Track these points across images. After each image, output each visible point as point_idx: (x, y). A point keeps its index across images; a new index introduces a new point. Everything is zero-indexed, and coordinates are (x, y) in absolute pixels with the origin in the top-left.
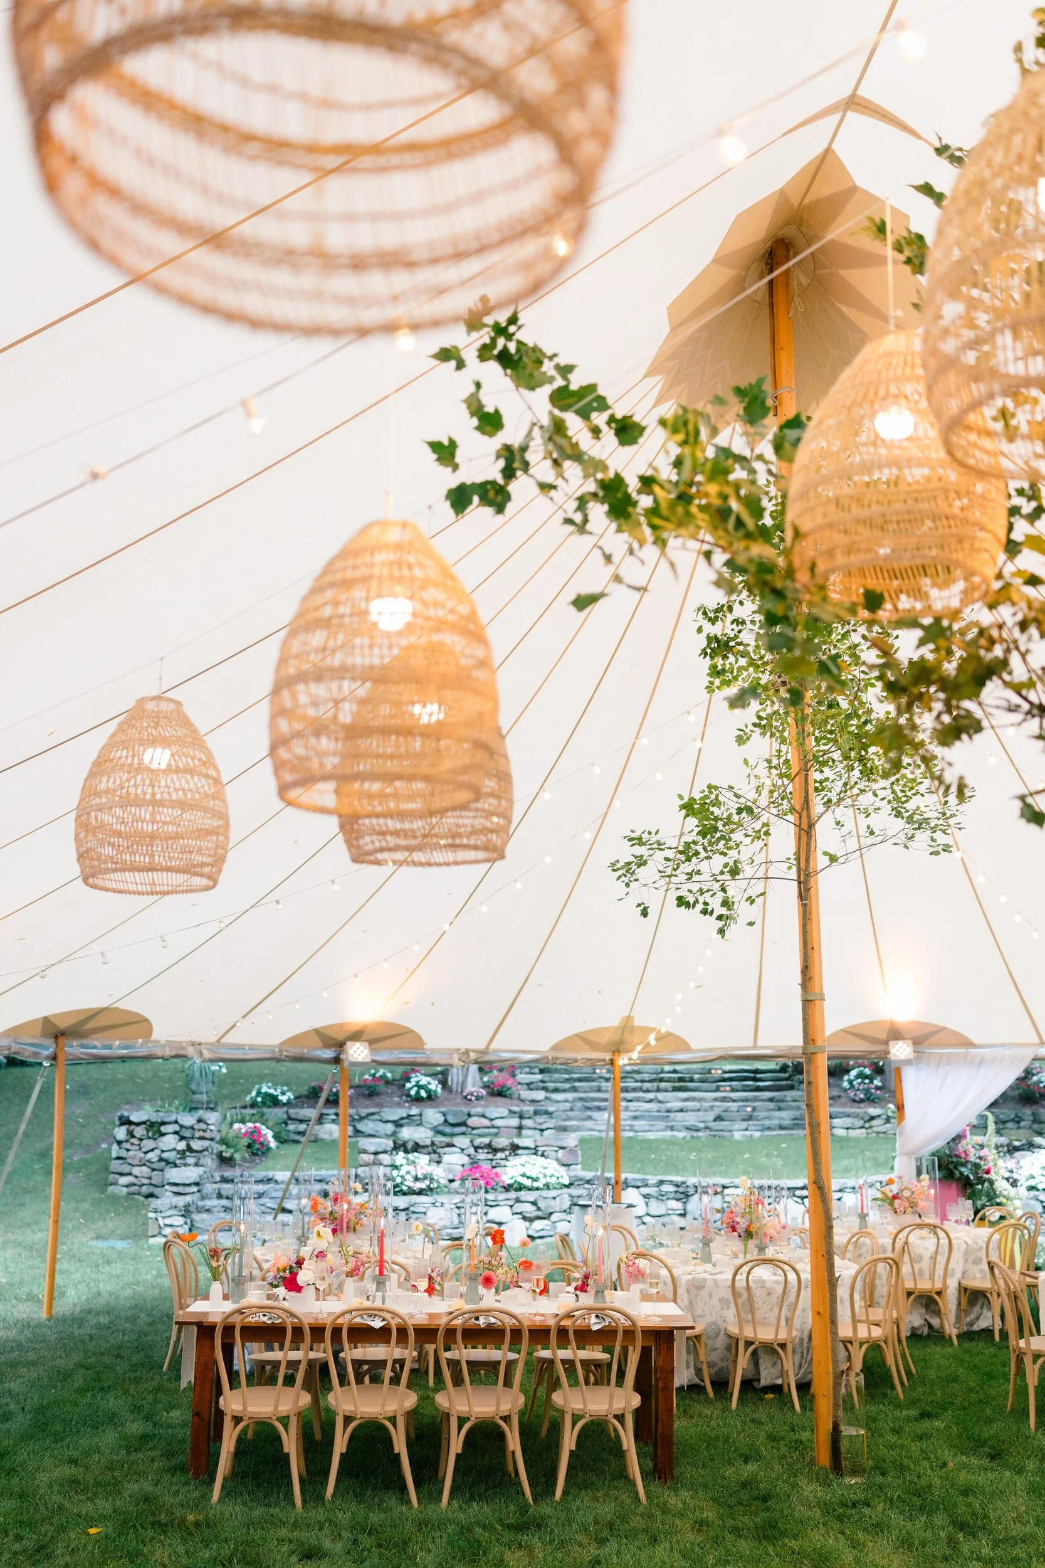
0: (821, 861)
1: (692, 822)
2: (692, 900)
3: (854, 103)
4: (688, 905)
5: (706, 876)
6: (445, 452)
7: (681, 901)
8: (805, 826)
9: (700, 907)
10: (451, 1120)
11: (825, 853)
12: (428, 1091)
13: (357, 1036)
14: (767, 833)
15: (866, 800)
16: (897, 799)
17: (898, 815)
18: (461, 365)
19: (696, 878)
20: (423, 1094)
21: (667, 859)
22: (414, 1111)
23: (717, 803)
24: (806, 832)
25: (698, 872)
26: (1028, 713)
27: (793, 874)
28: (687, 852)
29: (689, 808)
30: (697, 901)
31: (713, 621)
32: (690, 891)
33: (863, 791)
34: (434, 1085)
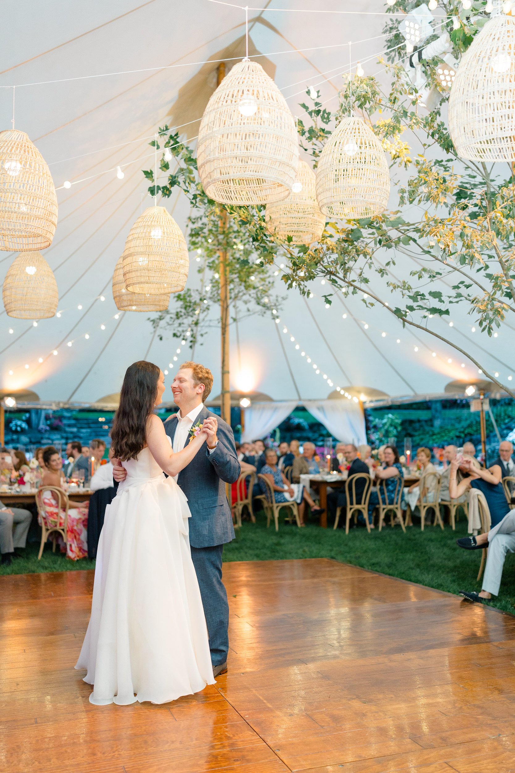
0: (230, 321)
1: (180, 303)
2: (178, 334)
3: (259, 19)
4: (177, 336)
5: (186, 325)
6: (149, 174)
7: (175, 335)
8: (225, 306)
9: (182, 337)
10: (33, 440)
11: (232, 318)
12: (22, 428)
13: (9, 395)
14: (208, 309)
15: (246, 297)
16: (258, 298)
17: (258, 304)
18: (158, 147)
19: (182, 325)
20: (19, 429)
21: (171, 318)
22: (15, 437)
23: (190, 296)
24: (225, 309)
25: (183, 323)
26: (327, 273)
27: (220, 325)
28: (178, 316)
29: (179, 297)
30: (181, 335)
31: (193, 223)
32: (178, 331)
33: (244, 294)
34: (24, 425)
